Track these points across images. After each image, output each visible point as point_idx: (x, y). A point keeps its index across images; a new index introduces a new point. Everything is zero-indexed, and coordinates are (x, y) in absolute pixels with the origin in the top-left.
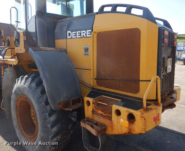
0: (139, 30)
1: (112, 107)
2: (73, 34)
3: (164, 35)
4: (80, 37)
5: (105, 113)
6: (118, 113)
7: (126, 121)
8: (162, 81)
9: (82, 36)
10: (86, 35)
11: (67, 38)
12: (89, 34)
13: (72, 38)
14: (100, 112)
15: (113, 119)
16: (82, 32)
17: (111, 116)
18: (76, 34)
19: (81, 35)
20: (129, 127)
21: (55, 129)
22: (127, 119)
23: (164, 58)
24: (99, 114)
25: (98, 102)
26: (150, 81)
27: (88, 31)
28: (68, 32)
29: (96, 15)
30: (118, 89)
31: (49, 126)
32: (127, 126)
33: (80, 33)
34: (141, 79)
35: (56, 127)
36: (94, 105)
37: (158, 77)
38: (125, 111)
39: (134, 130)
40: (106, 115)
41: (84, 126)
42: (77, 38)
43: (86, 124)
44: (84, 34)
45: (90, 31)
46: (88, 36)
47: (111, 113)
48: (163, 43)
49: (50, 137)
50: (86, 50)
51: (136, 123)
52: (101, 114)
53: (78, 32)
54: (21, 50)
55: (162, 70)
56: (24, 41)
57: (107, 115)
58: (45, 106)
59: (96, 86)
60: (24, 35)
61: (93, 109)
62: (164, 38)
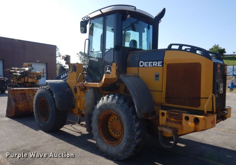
0: (200, 64)
1: (182, 115)
2: (145, 64)
3: (217, 67)
4: (152, 66)
5: (177, 120)
6: (187, 118)
7: (193, 123)
8: (216, 98)
9: (154, 66)
10: (157, 65)
11: (139, 66)
12: (160, 65)
13: (144, 66)
14: (173, 120)
15: (183, 123)
16: (154, 62)
17: (182, 121)
18: (148, 64)
19: (152, 65)
20: (195, 126)
21: (138, 133)
22: (194, 121)
23: (217, 83)
24: (172, 121)
25: (171, 113)
26: (208, 98)
27: (159, 62)
28: (140, 62)
29: (166, 51)
30: (184, 105)
31: (135, 130)
32: (193, 126)
33: (152, 64)
34: (201, 97)
35: (139, 131)
36: (167, 115)
37: (213, 94)
38: (192, 117)
39: (198, 129)
40: (177, 121)
41: (161, 130)
42: (148, 67)
43: (163, 128)
44: (156, 65)
45: (161, 62)
46: (159, 66)
47: (181, 119)
48: (217, 72)
49: (135, 138)
50: (157, 76)
51: (200, 123)
52: (174, 121)
53: (149, 62)
54: (112, 76)
55: (216, 91)
56: (116, 69)
57: (179, 121)
58: (132, 115)
59: (165, 104)
60: (116, 66)
61: (167, 118)
62: (217, 70)
